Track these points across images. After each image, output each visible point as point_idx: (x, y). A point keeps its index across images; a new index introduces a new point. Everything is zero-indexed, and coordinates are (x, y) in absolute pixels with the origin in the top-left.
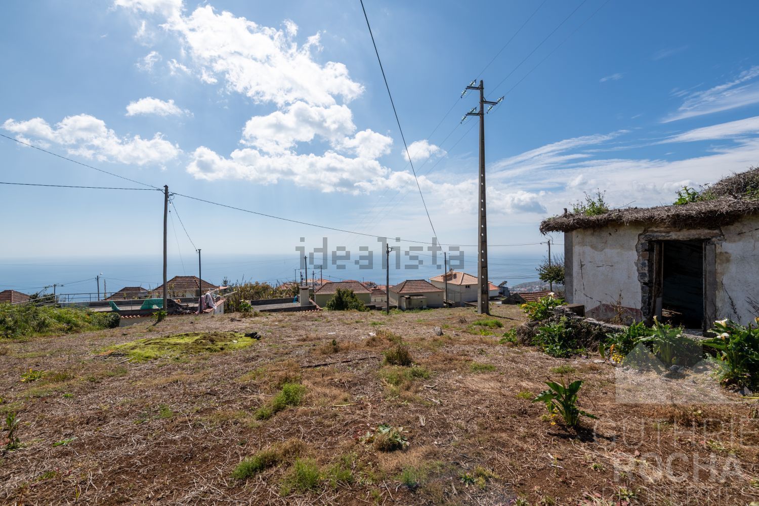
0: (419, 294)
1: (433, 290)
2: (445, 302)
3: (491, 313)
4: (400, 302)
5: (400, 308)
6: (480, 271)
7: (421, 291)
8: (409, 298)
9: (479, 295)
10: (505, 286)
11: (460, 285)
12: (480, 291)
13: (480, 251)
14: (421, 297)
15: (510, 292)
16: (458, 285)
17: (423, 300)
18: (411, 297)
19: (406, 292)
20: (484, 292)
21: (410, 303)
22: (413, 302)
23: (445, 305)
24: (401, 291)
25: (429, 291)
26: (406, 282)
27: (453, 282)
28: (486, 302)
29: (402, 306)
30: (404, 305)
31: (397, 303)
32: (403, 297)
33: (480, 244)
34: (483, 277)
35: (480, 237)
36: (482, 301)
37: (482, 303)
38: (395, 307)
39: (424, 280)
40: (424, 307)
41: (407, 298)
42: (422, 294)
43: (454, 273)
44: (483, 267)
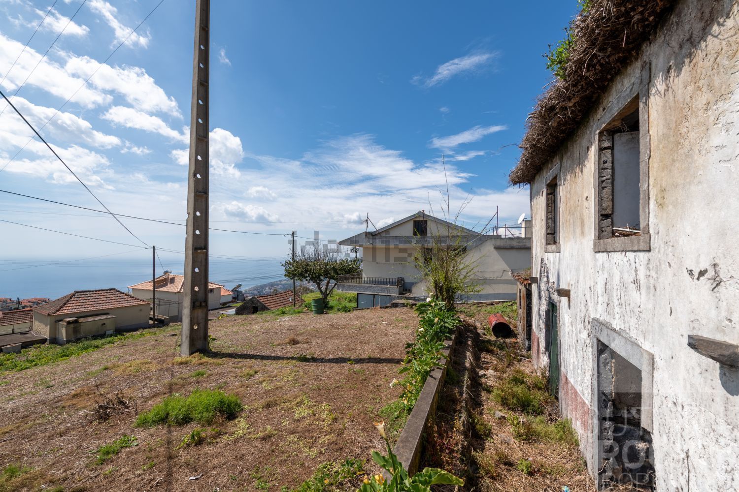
0: (102, 312)
1: (131, 304)
2: (151, 319)
3: (213, 346)
4: (54, 330)
5: (54, 341)
6: (190, 257)
7: (105, 307)
8: (76, 322)
9: (186, 312)
10: (239, 290)
11: (179, 292)
12: (187, 303)
13: (192, 211)
14: (104, 317)
15: (245, 295)
16: (175, 293)
17: (107, 322)
18: (81, 320)
19: (70, 311)
20: (197, 304)
21: (76, 331)
22: (83, 329)
23: (151, 322)
24: (58, 311)
25: (124, 305)
26: (74, 295)
27: (169, 288)
28: (202, 325)
29: (59, 337)
30: (63, 334)
31: (48, 333)
32: (61, 320)
33: (192, 195)
34: (197, 270)
35: (192, 179)
36: (192, 325)
37: (192, 329)
38: (43, 341)
39: (114, 289)
40: (109, 332)
41: (69, 323)
42: (108, 312)
43: (170, 277)
44: (196, 249)
